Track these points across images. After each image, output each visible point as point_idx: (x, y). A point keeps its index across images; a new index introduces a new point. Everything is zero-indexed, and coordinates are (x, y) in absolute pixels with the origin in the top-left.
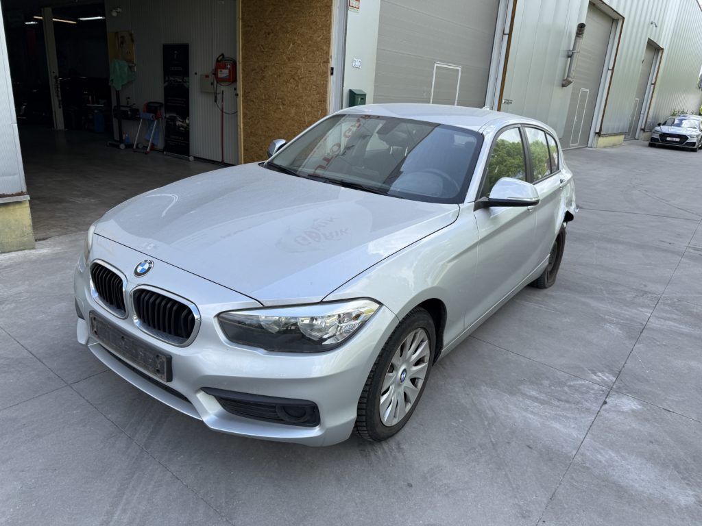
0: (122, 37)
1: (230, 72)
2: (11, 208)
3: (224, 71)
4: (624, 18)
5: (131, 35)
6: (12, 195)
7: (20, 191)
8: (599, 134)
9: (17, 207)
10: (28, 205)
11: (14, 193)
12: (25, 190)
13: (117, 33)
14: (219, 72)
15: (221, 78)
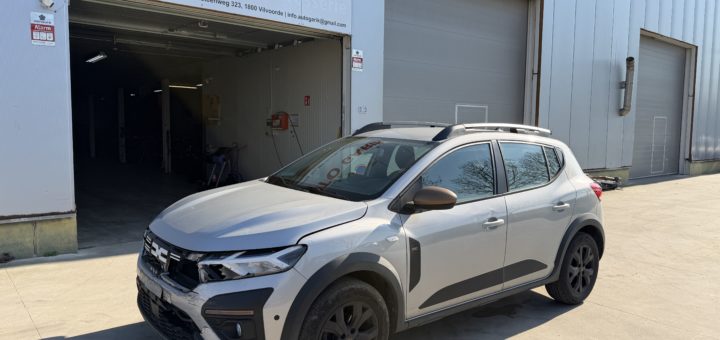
0: (212, 99)
1: (281, 121)
2: (63, 222)
3: (277, 121)
4: (697, 47)
5: (218, 97)
6: (64, 213)
7: (70, 211)
8: (689, 160)
9: (67, 221)
10: (75, 220)
12: (74, 210)
13: (208, 97)
15: (276, 127)
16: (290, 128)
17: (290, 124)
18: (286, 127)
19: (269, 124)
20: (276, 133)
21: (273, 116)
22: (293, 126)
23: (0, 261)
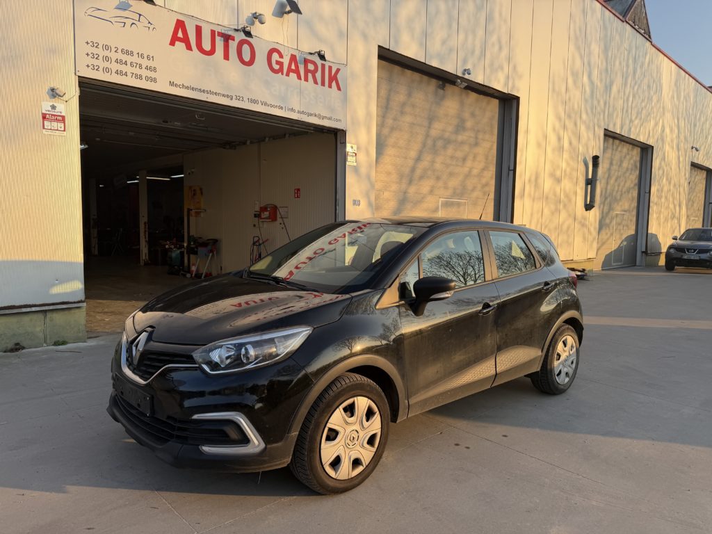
0: (194, 190)
1: (270, 213)
2: (73, 311)
4: (653, 147)
5: (201, 189)
6: (74, 303)
7: (80, 300)
8: (645, 253)
9: (77, 311)
10: (84, 310)
11: (76, 300)
12: (83, 299)
13: (190, 187)
14: (262, 214)
15: (264, 219)
16: (279, 220)
17: (278, 216)
18: (275, 219)
19: (257, 216)
20: (263, 224)
21: (261, 208)
22: (282, 218)
23: (12, 350)
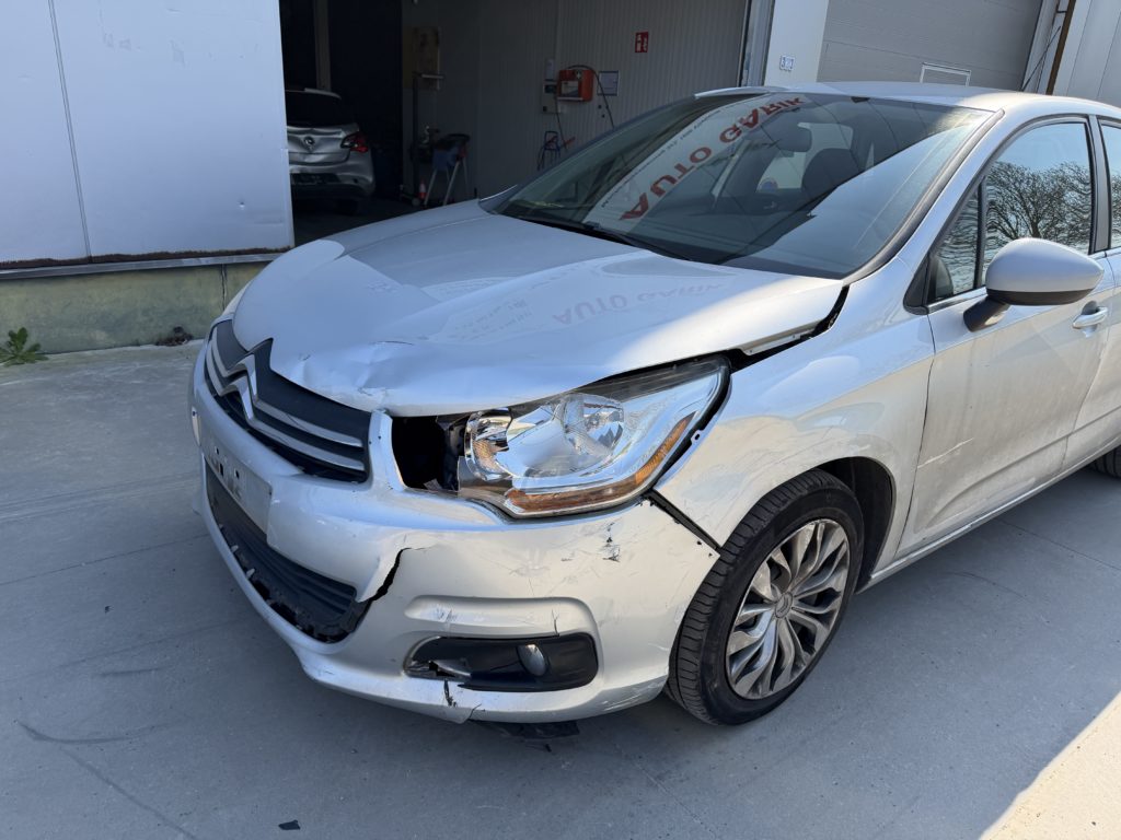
0: (423, 36)
1: (579, 85)
3: (571, 83)
5: (437, 34)
6: (276, 251)
7: (286, 246)
11: (278, 248)
12: (292, 243)
14: (563, 86)
15: (568, 95)
16: (597, 99)
17: (596, 90)
18: (589, 98)
19: (553, 89)
20: (563, 109)
21: (561, 72)
22: (604, 95)
23: (169, 342)
